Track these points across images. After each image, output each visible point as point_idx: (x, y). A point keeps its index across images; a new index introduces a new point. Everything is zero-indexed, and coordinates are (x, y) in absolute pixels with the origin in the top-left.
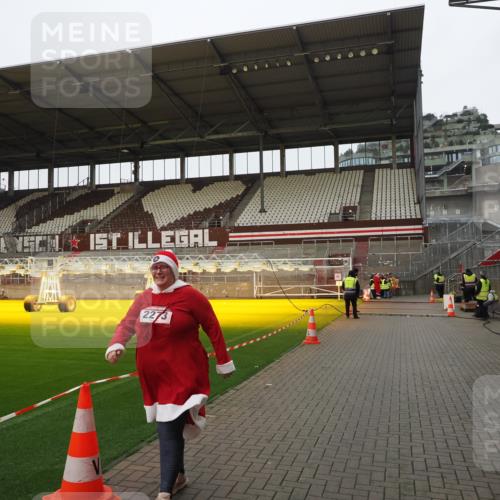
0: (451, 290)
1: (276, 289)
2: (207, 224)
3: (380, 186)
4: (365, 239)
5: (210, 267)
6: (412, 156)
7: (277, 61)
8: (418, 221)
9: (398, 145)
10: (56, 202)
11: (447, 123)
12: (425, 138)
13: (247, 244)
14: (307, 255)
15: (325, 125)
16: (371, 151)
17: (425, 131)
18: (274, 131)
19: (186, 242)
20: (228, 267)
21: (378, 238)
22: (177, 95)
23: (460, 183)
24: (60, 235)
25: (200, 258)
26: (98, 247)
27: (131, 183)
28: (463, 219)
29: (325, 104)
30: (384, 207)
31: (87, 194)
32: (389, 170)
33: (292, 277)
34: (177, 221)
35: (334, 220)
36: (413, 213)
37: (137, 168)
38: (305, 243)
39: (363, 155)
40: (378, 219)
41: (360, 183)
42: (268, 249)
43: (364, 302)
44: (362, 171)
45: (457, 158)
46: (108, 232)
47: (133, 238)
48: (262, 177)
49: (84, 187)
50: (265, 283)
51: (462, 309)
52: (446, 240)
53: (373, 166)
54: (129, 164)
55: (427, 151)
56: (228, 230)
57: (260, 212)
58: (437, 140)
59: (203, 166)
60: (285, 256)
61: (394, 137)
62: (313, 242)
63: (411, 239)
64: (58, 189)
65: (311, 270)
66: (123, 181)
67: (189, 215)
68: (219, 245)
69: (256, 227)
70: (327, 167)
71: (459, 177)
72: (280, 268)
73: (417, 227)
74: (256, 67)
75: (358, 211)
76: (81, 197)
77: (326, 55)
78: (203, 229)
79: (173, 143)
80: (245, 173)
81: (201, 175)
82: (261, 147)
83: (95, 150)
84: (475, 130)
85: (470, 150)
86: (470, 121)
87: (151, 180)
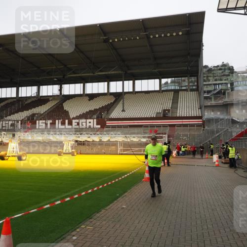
0: (216, 152)
1: (129, 150)
2: (95, 116)
3: (182, 100)
4: (174, 126)
5: (96, 138)
6: (198, 86)
7: (132, 37)
8: (200, 118)
9: (190, 80)
10: (20, 104)
11: (214, 70)
12: (204, 77)
13: (115, 127)
14: (145, 133)
15: (155, 69)
16: (177, 82)
17: (204, 74)
18: (129, 72)
19: (85, 126)
20: (105, 139)
21: (180, 126)
22: (82, 52)
23: (220, 99)
24: (21, 121)
25: (91, 134)
26: (40, 127)
27: (58, 95)
28: (221, 117)
29: (155, 58)
30: (183, 110)
31: (36, 100)
32: (186, 92)
33: (137, 144)
34: (80, 115)
35: (159, 116)
36: (198, 114)
37: (61, 88)
38: (144, 127)
39: (174, 84)
40: (180, 116)
41: (172, 98)
42: (126, 130)
43: (173, 157)
44: (173, 93)
45: (219, 87)
46: (45, 120)
47: (58, 123)
48: (123, 94)
49: (34, 97)
50: (124, 147)
51: (222, 162)
52: (214, 127)
53: (178, 90)
54: (57, 86)
55: (205, 83)
56: (106, 120)
57: (122, 111)
58: (209, 78)
59: (94, 88)
60: (134, 134)
61: (189, 76)
62: (148, 127)
63: (197, 126)
64: (21, 97)
65: (147, 141)
66: (54, 94)
67: (87, 112)
68: (101, 127)
69: (120, 118)
71: (219, 96)
72: (132, 139)
73: (199, 120)
74: (121, 39)
75: (171, 112)
76: (33, 102)
77: (156, 34)
78: (93, 119)
79: (79, 76)
80: (115, 92)
81: (93, 93)
82: (123, 79)
83: (40, 78)
84: (227, 73)
85: (225, 83)
86: (225, 69)
87: (68, 94)
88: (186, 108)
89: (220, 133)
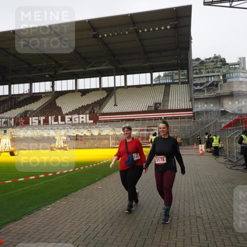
2: (88, 112)
3: (172, 93)
6: (188, 79)
8: (191, 110)
9: (182, 73)
10: (12, 102)
11: (206, 62)
13: (108, 122)
14: (137, 126)
15: (146, 63)
16: (170, 76)
17: (195, 66)
18: (120, 66)
19: (78, 121)
21: (171, 118)
23: (213, 91)
24: (14, 118)
26: (33, 124)
27: (50, 92)
28: (214, 109)
29: (145, 53)
30: (174, 103)
31: (28, 97)
32: (177, 85)
34: (73, 110)
35: (150, 109)
36: (188, 106)
37: (53, 84)
38: (136, 120)
40: (172, 109)
41: (163, 91)
42: (118, 124)
44: (164, 86)
45: (211, 79)
46: (39, 116)
47: (51, 119)
48: (115, 89)
49: (27, 94)
50: (115, 141)
52: (204, 119)
53: (169, 83)
54: (49, 82)
56: (99, 115)
57: (114, 106)
59: (86, 83)
61: (179, 69)
62: (140, 120)
63: (187, 118)
64: (13, 95)
65: (137, 133)
66: (46, 91)
67: (79, 108)
68: (94, 122)
69: (112, 113)
70: (147, 84)
71: (212, 89)
74: (111, 35)
75: (162, 105)
76: (25, 99)
77: (145, 28)
78: (86, 114)
79: (71, 72)
80: (107, 87)
81: (86, 88)
82: (114, 73)
83: (31, 75)
84: (219, 66)
85: (217, 75)
86: (217, 61)
87: (60, 90)
88: (177, 101)
89: (210, 124)
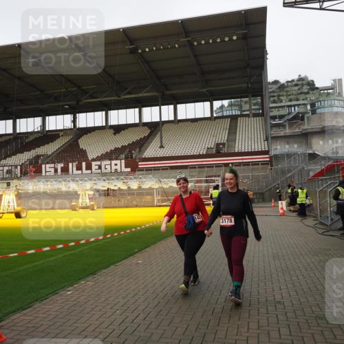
2: (123, 156)
3: (241, 129)
7: (169, 44)
8: (266, 152)
9: (254, 102)
10: (18, 143)
13: (151, 170)
14: (192, 176)
15: (204, 88)
17: (273, 92)
18: (168, 93)
21: (240, 164)
23: (297, 127)
24: (21, 166)
26: (48, 174)
31: (40, 137)
32: (247, 118)
35: (210, 152)
36: (263, 147)
37: (75, 118)
38: (190, 168)
39: (231, 108)
40: (240, 151)
41: (228, 127)
42: (165, 173)
44: (229, 119)
45: (295, 109)
47: (72, 167)
49: (38, 132)
50: (162, 196)
51: (290, 210)
52: (285, 164)
53: (237, 115)
56: (138, 160)
57: (160, 147)
58: (282, 98)
61: (250, 96)
62: (195, 168)
63: (262, 164)
64: (20, 134)
66: (65, 128)
67: (111, 150)
68: (132, 171)
69: (157, 158)
70: (206, 116)
71: (296, 123)
73: (265, 156)
74: (154, 49)
75: (226, 146)
76: (36, 139)
77: (202, 39)
78: (121, 160)
79: (100, 101)
80: (150, 121)
81: (120, 123)
82: (160, 103)
83: (45, 106)
84: (306, 91)
85: (303, 104)
86: (303, 85)
87: (85, 126)
88: (247, 141)
89: (293, 172)
